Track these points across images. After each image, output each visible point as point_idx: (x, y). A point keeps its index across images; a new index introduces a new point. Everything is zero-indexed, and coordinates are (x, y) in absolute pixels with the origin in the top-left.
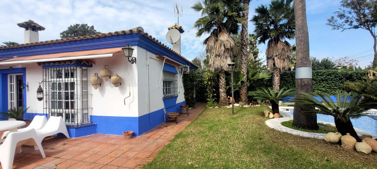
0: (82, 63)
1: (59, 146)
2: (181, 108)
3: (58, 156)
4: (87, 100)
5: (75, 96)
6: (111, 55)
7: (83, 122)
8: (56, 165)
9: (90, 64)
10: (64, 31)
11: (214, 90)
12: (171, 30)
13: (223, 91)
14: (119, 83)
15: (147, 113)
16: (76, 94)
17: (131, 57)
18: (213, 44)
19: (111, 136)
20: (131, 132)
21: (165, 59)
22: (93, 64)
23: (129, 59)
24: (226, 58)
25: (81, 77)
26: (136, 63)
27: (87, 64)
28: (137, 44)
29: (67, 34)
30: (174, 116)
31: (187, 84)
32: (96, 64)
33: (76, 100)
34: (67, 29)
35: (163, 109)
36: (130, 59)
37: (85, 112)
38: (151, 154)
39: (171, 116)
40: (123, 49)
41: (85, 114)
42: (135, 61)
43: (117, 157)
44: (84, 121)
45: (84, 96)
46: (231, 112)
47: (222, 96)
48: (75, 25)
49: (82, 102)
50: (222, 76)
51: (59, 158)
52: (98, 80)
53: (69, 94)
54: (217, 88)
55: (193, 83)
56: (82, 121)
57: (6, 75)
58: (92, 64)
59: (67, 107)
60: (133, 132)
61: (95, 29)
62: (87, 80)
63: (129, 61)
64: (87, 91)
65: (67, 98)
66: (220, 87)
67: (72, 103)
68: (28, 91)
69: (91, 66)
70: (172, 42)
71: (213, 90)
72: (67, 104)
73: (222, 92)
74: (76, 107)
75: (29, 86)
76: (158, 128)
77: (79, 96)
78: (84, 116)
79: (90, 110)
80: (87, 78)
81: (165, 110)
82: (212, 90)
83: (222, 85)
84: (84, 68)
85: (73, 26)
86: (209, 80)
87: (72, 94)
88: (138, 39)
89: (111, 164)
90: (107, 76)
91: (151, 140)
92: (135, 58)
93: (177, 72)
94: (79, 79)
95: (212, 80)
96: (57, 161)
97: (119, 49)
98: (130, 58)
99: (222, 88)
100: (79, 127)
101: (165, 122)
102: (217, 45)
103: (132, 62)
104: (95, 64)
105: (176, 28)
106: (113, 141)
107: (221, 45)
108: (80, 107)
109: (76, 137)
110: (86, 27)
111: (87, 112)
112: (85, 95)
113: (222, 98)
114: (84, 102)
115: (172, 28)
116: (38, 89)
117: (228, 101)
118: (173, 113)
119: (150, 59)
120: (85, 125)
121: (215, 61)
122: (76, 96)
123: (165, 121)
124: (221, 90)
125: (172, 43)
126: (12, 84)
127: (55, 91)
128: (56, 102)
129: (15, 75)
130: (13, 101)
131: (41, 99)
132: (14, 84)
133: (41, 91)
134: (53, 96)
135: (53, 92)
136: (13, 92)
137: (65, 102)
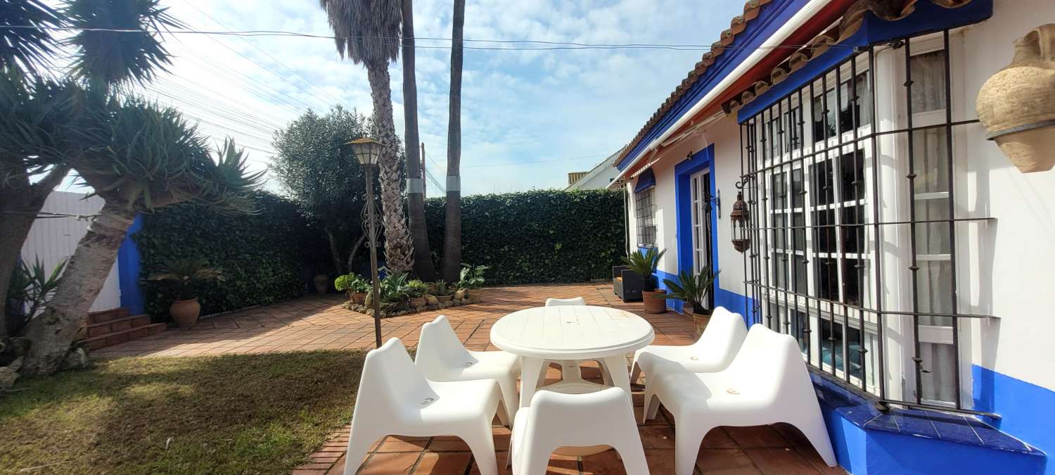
4: (947, 257)
5: (866, 227)
7: (919, 394)
16: (872, 220)
25: (899, 103)
33: (869, 256)
37: (937, 334)
41: (935, 346)
44: (928, 388)
45: (921, 229)
49: (914, 269)
53: (837, 221)
56: (915, 388)
57: (688, 178)
59: (827, 290)
62: (944, 121)
65: (825, 242)
67: (854, 272)
68: (720, 217)
72: (826, 271)
74: (870, 300)
75: (721, 202)
77: (890, 234)
80: (944, 111)
84: (925, 43)
87: (853, 218)
94: (886, 124)
100: (894, 433)
108: (895, 298)
111: (951, 342)
112: (934, 222)
114: (923, 272)
116: (735, 209)
122: (872, 228)
126: (698, 201)
127: (779, 211)
128: (785, 261)
129: (699, 177)
130: (699, 250)
131: (741, 245)
132: (700, 201)
133: (742, 214)
134: (775, 231)
135: (774, 216)
136: (698, 225)
137: (817, 260)
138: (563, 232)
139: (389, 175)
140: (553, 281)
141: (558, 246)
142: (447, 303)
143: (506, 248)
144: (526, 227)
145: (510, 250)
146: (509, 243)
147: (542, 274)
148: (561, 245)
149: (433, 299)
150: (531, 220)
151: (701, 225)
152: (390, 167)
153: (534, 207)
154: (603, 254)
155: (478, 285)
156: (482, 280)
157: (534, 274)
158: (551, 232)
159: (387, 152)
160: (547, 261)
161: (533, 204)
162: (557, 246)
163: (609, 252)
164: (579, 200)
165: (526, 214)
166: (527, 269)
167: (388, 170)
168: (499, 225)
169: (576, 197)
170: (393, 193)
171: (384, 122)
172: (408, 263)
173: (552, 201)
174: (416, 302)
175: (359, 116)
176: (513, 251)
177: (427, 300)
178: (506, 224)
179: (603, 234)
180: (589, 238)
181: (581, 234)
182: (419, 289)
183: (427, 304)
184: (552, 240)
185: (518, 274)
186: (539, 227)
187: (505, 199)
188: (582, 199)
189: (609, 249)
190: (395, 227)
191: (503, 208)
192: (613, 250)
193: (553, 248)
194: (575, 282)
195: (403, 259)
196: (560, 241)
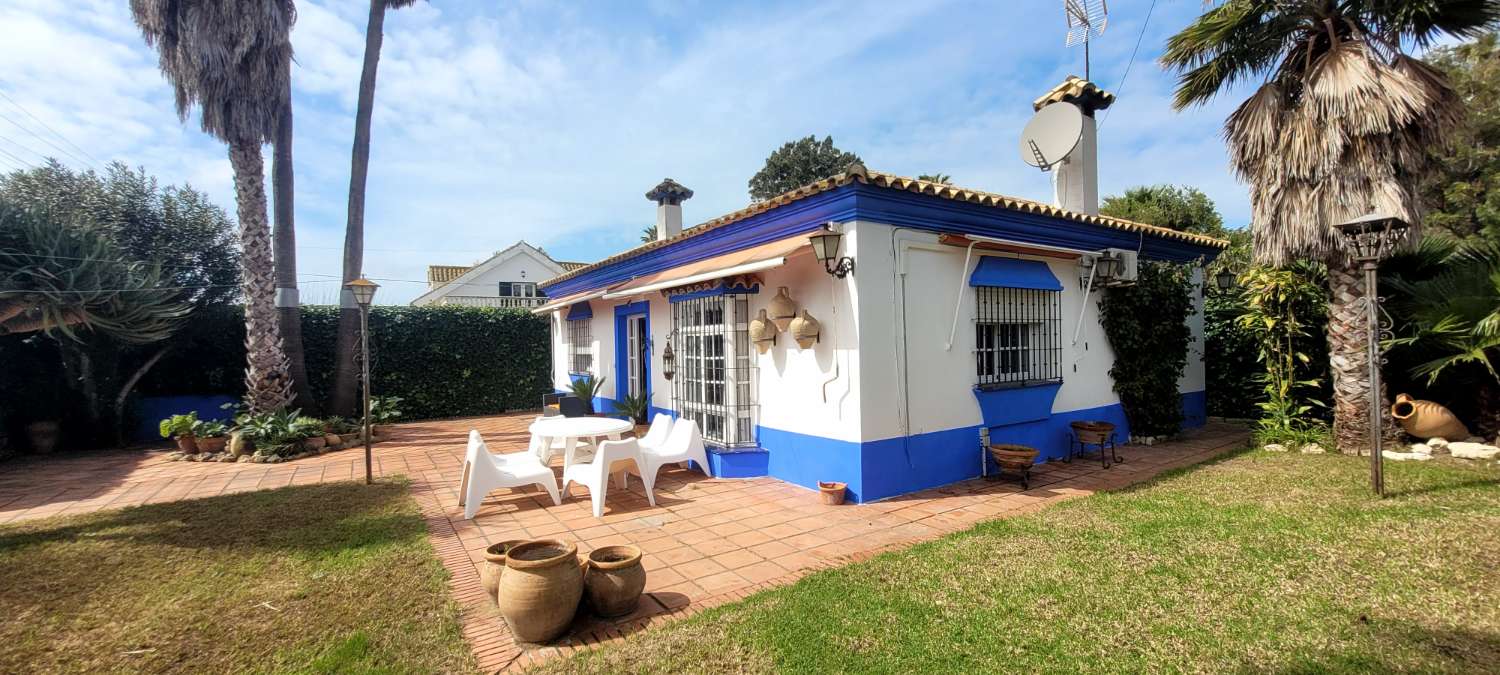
0: (735, 286)
1: (686, 491)
2: (1077, 435)
3: (673, 508)
4: (748, 383)
5: (724, 370)
6: (779, 261)
7: (739, 440)
8: (663, 524)
9: (751, 286)
10: (758, 173)
11: (1305, 358)
12: (1045, 109)
13: (1355, 365)
14: (813, 336)
15: (896, 432)
16: (725, 367)
17: (834, 258)
18: (1268, 128)
19: (794, 490)
20: (841, 486)
21: (972, 244)
22: (761, 285)
23: (827, 265)
24: (1366, 185)
25: (734, 321)
26: (853, 274)
27: (745, 286)
28: (855, 214)
29: (764, 179)
30: (1015, 456)
31: (1121, 332)
32: (766, 283)
33: (726, 381)
34: (764, 165)
35: (976, 429)
36: (833, 265)
37: (744, 414)
38: (855, 554)
39: (1003, 456)
40: (811, 238)
41: (744, 419)
42: (852, 269)
43: (775, 540)
44: (742, 438)
45: (740, 371)
46: (1366, 483)
47: (1346, 393)
48: (783, 147)
49: (737, 388)
50: (1344, 288)
51: (673, 512)
52: (765, 329)
53: (714, 366)
54: (1317, 345)
55: (1160, 324)
57: (625, 318)
58: (757, 285)
59: (710, 400)
60: (845, 485)
61: (835, 145)
62: (745, 330)
63: (829, 271)
64: (746, 357)
65: (709, 375)
66: (1334, 342)
67: (719, 390)
68: (652, 356)
69: (755, 290)
70: (1044, 161)
71: (1296, 360)
72: (710, 390)
73: (1347, 368)
74: (725, 401)
75: (654, 345)
76: (940, 492)
77: (731, 372)
78: (743, 425)
79: (754, 409)
80: (745, 325)
81: (983, 432)
82: (1289, 358)
83: (1347, 335)
85: (778, 151)
86: (1272, 306)
87: (720, 365)
88: (853, 200)
89: (755, 549)
90: (782, 317)
91: (888, 521)
92: (852, 260)
93: (1059, 282)
94: (730, 328)
95: (1284, 304)
96: (669, 517)
97: (803, 240)
98: (831, 262)
99: (1349, 349)
100: (731, 454)
101: (982, 476)
102: (1293, 131)
103: (838, 273)
104: (763, 283)
105: (1067, 98)
106: (790, 503)
107: (1320, 125)
108: (732, 400)
109: (723, 477)
110: (812, 147)
111: (748, 417)
112: (744, 368)
113: (1345, 406)
114: (740, 389)
115: (1052, 102)
116: (665, 352)
117: (1398, 423)
118: (1015, 447)
119: (911, 252)
120: (743, 450)
121: (1284, 215)
122: (726, 371)
123: (985, 474)
124: (1337, 361)
125: (1043, 164)
126: (634, 337)
127: (690, 357)
128: (692, 385)
129: (635, 319)
130: (634, 377)
131: (669, 376)
132: (635, 338)
133: (669, 357)
134: (688, 369)
135: (688, 360)
136: (634, 358)
137: (706, 384)
138: (473, 357)
139: (262, 284)
140: (458, 415)
141: (467, 373)
142: (354, 442)
143: (394, 376)
144: (424, 350)
145: (399, 378)
146: (396, 369)
147: (444, 406)
148: (469, 372)
149: (334, 438)
150: (430, 342)
151: (636, 358)
152: (264, 275)
153: (435, 325)
154: (521, 382)
155: (393, 419)
156: (397, 413)
157: (432, 408)
158: (458, 357)
159: (260, 256)
160: (450, 391)
161: (434, 323)
162: (465, 372)
163: (528, 380)
164: (494, 321)
165: (423, 334)
166: (423, 401)
167: (260, 278)
168: (384, 347)
169: (490, 317)
170: (268, 308)
171: (257, 218)
172: (287, 397)
173: (460, 320)
174: (315, 443)
175: (147, 180)
176: (403, 380)
177: (326, 440)
178: (394, 346)
179: (522, 359)
180: (505, 363)
181: (495, 359)
182: (308, 428)
183: (327, 445)
184: (458, 366)
185: (410, 408)
186: (440, 350)
187: (394, 315)
188: (498, 320)
189: (528, 376)
190: (269, 351)
191: (390, 325)
192: (533, 377)
193: (460, 376)
194: (486, 414)
195: (280, 392)
196: (468, 367)
